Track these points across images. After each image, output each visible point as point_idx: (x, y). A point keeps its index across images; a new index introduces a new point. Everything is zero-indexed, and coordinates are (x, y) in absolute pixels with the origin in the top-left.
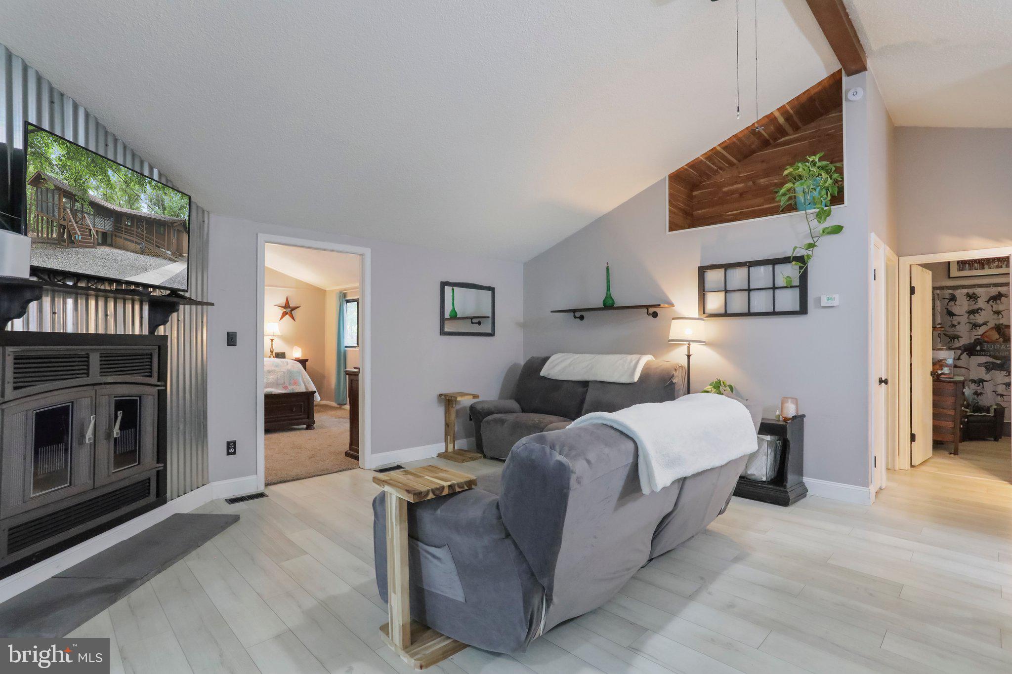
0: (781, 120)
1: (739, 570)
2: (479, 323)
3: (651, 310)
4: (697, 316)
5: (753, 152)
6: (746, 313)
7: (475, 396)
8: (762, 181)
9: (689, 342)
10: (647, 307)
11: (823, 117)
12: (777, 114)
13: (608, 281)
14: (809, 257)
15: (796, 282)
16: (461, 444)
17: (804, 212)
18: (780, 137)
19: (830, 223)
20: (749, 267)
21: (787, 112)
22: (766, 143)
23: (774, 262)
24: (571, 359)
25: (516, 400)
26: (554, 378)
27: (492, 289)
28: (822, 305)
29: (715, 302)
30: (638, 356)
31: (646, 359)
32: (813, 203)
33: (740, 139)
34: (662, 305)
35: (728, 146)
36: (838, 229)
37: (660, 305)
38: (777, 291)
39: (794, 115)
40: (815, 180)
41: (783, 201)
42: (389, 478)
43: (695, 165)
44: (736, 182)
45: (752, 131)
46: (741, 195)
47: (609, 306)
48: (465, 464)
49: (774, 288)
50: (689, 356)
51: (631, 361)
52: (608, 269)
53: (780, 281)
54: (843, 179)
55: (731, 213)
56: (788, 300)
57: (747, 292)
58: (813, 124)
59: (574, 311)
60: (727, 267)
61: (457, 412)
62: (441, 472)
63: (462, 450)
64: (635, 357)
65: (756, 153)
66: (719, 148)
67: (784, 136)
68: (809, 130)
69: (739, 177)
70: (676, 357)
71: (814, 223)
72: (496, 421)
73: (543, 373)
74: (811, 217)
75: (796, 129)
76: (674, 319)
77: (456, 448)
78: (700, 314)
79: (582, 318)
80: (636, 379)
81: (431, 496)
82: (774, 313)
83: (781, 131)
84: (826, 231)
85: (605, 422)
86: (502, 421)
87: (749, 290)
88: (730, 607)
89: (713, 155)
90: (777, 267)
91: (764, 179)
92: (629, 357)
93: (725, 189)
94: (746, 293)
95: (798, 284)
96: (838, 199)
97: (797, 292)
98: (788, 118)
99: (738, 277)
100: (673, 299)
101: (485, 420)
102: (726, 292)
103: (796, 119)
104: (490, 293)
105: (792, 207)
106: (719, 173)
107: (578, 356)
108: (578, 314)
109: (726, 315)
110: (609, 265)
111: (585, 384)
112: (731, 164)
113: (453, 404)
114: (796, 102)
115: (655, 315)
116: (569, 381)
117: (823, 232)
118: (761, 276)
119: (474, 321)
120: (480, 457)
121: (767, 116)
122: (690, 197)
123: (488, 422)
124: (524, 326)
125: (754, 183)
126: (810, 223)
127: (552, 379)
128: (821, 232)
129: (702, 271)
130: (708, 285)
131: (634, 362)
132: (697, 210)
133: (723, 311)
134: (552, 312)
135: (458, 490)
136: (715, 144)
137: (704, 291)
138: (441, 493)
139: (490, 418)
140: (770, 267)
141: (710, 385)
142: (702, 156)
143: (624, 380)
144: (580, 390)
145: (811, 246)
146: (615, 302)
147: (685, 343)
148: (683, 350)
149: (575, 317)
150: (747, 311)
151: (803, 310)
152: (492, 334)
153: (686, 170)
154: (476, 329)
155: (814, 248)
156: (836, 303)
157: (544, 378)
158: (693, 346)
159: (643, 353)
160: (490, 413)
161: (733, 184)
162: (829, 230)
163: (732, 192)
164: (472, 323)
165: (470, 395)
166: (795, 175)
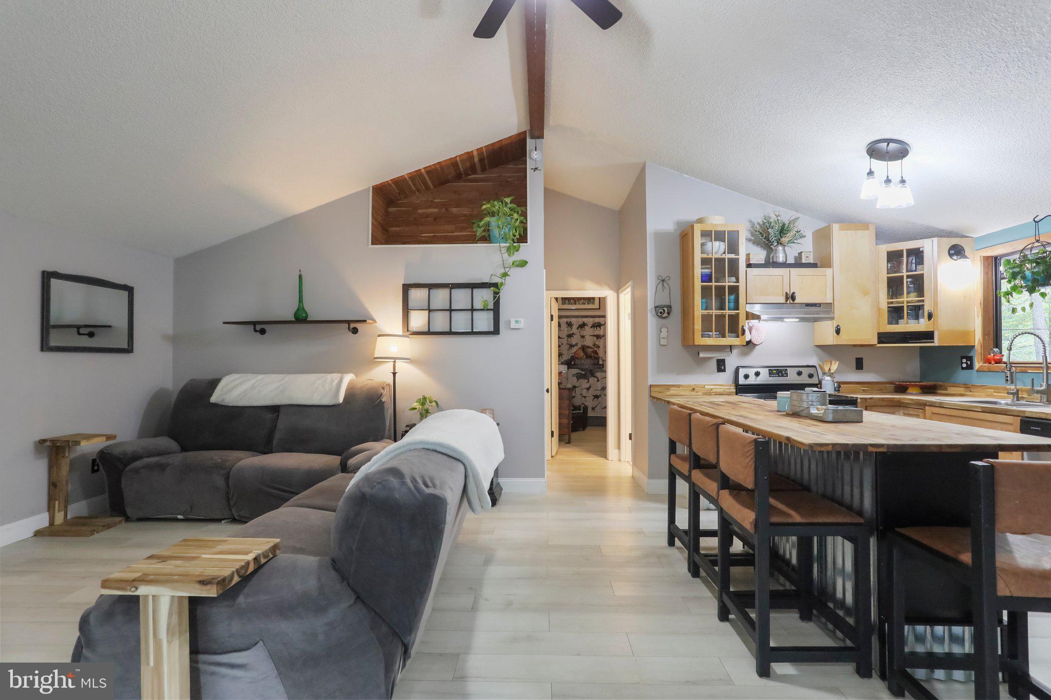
0: (476, 159)
1: (494, 571)
2: (91, 335)
3: (352, 325)
4: (401, 333)
5: (448, 181)
6: (447, 332)
7: (109, 437)
8: (454, 210)
9: (395, 359)
10: (349, 322)
11: (503, 166)
12: (475, 153)
13: (301, 292)
14: (502, 284)
15: (491, 306)
16: (78, 508)
17: (498, 244)
18: (470, 173)
19: (517, 257)
20: (451, 288)
21: (482, 153)
22: (459, 177)
23: (472, 286)
24: (253, 381)
25: (169, 437)
26: (230, 405)
27: (130, 290)
28: (511, 327)
29: (418, 320)
30: (338, 375)
31: (348, 378)
32: (505, 239)
33: (442, 168)
34: (368, 321)
35: (431, 171)
36: (523, 264)
37: (366, 321)
38: (475, 313)
39: (486, 158)
40: (506, 219)
41: (479, 232)
42: (142, 573)
43: (399, 183)
44: (430, 206)
45: (453, 163)
46: (435, 219)
47: (301, 318)
48: (96, 536)
49: (472, 310)
50: (394, 374)
51: (332, 381)
52: (300, 277)
53: (478, 305)
54: (526, 221)
55: (426, 235)
56: (483, 321)
57: (449, 312)
58: (496, 170)
59: (254, 323)
60: (431, 286)
61: (72, 464)
62: (220, 545)
63: (80, 518)
64: (336, 376)
65: (449, 182)
66: (423, 171)
67: (474, 174)
68: (494, 174)
69: (434, 202)
70: (379, 375)
71: (506, 255)
72: (149, 467)
73: (214, 399)
74: (504, 250)
75: (484, 170)
76: (379, 336)
77: (69, 517)
78: (403, 332)
79: (263, 332)
80: (341, 400)
81: (236, 579)
82: (472, 333)
83: (473, 169)
84: (515, 264)
85: (426, 447)
86: (162, 467)
87: (451, 310)
88: (508, 606)
89: (416, 176)
90: (475, 291)
91: (455, 209)
92: (329, 377)
93: (420, 211)
94: (470, 312)
95: (492, 308)
96: (523, 238)
97: (491, 315)
98: (481, 160)
99: (440, 298)
100: (375, 316)
101: (129, 468)
102: (430, 311)
103: (486, 161)
104: (126, 294)
105: (486, 238)
106: (415, 194)
107: (261, 377)
108: (258, 327)
109: (429, 333)
110: (302, 273)
111: (275, 409)
112: (427, 188)
113: (64, 453)
114: (490, 148)
115: (355, 331)
116: (254, 407)
117: (513, 264)
118: (461, 298)
119: (82, 331)
120: (120, 522)
121: (468, 153)
122: (387, 213)
123: (136, 471)
124: (176, 340)
125: (447, 210)
126: (503, 255)
127: (229, 406)
128: (511, 264)
129: (406, 288)
130: (411, 305)
131: (336, 382)
132: (392, 226)
133: (426, 329)
134: (224, 323)
135: (263, 561)
136: (421, 166)
137: (408, 309)
138: (246, 571)
139: (138, 464)
140: (469, 291)
141: (417, 402)
142: (407, 174)
143: (326, 401)
144: (269, 416)
145: (505, 275)
146: (309, 315)
147: (391, 360)
148: (389, 366)
149: (255, 331)
150: (449, 331)
151: (496, 331)
152: (129, 350)
153: (389, 184)
154: (85, 342)
155: (506, 277)
156: (521, 325)
157: (216, 405)
158: (399, 364)
159: (343, 371)
160: (136, 457)
161: (427, 208)
162: (517, 263)
163: (427, 216)
164: (79, 334)
165: (102, 435)
166: (490, 211)
